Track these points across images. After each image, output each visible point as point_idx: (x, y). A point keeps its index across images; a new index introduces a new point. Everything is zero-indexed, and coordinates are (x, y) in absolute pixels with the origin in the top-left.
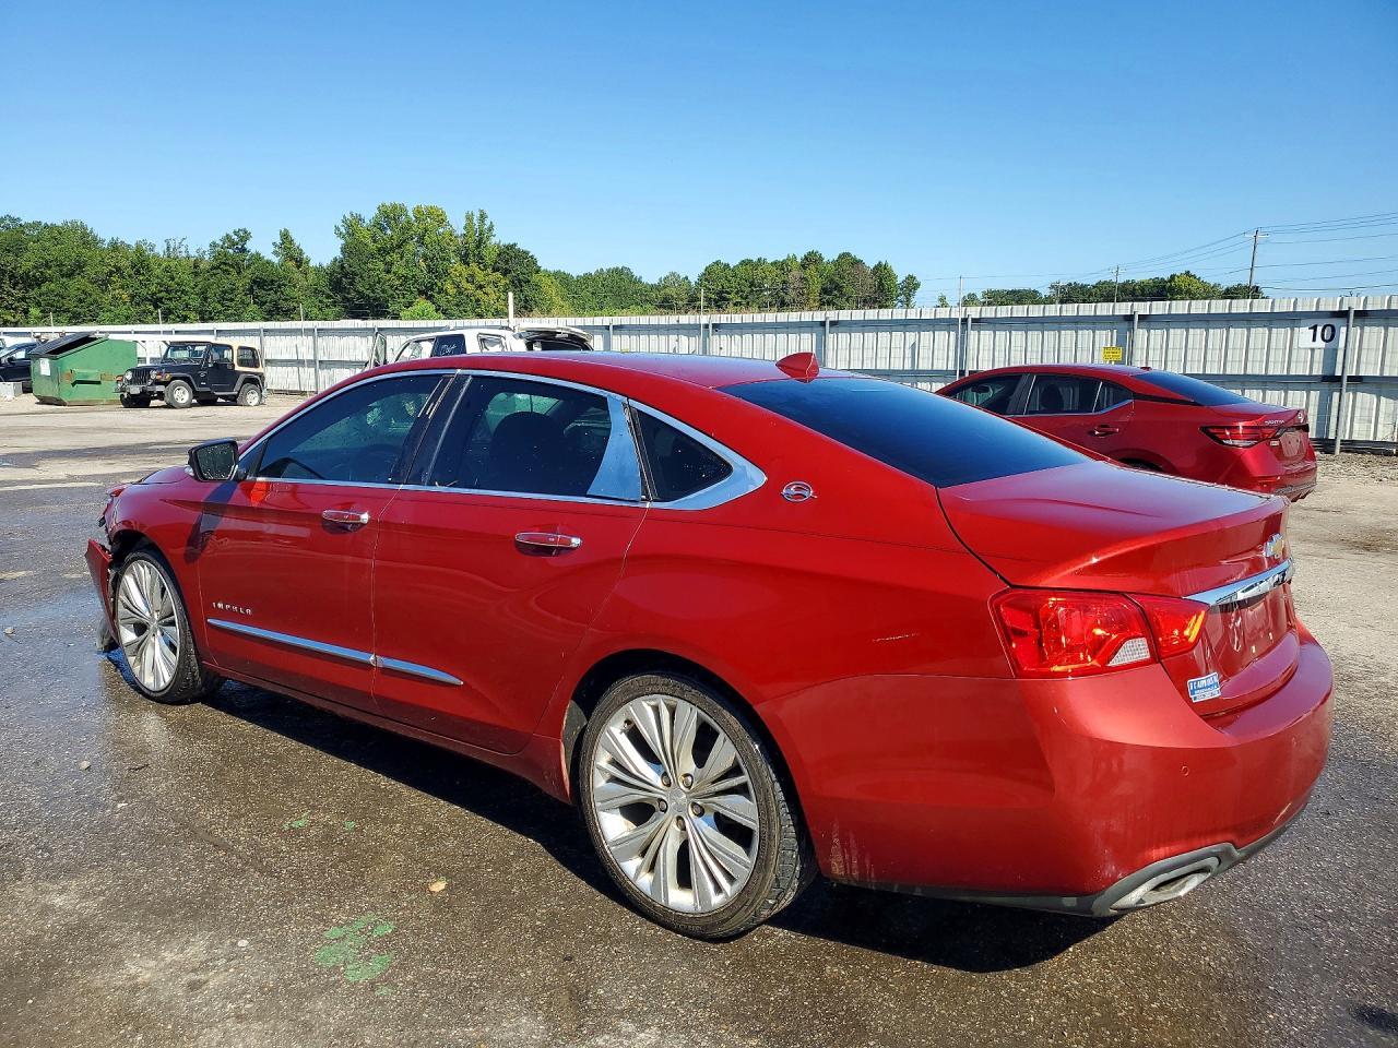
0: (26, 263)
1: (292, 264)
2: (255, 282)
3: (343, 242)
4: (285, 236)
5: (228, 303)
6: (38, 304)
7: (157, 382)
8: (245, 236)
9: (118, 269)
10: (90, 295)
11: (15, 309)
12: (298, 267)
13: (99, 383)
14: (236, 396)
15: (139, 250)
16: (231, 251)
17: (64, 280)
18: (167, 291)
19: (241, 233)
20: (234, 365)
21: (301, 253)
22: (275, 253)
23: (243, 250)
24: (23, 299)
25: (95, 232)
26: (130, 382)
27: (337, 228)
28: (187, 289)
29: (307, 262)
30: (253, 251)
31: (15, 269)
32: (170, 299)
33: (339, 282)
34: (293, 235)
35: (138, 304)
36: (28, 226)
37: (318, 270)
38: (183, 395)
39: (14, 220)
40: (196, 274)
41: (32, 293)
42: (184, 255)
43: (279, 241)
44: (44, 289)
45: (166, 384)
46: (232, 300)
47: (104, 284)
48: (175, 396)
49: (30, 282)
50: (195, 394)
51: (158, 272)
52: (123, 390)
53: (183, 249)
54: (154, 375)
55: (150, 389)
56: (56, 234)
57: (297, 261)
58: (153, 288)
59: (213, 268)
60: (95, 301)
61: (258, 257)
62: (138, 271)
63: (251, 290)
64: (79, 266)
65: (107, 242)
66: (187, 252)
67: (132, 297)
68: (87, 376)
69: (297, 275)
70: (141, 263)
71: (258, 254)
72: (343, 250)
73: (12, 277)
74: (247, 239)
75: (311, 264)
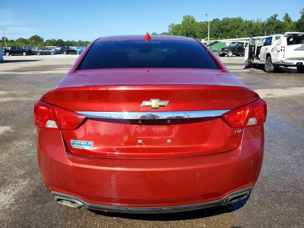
0: (228, 27)
1: (287, 22)
2: (276, 27)
3: (302, 15)
4: (287, 15)
5: (269, 33)
6: (229, 36)
7: (226, 51)
8: (276, 16)
9: (246, 27)
10: (239, 33)
11: (225, 37)
12: (289, 22)
13: (217, 51)
14: (243, 54)
15: (251, 22)
16: (272, 20)
17: (235, 30)
18: (255, 31)
19: (275, 15)
20: (244, 47)
21: (290, 19)
22: (283, 19)
23: (275, 19)
24: (226, 35)
25: (243, 19)
26: (221, 51)
27: (301, 11)
28: (260, 30)
29: (291, 21)
30: (277, 20)
31: (226, 28)
32: (256, 33)
33: (299, 25)
34: (288, 14)
35: (249, 34)
36: (230, 19)
37: (294, 23)
38: (230, 54)
39: (228, 18)
40: (263, 26)
41: (228, 33)
42: (261, 22)
43: (285, 16)
44: (231, 32)
45: (227, 51)
46: (270, 32)
47: (242, 30)
48: (229, 54)
49: (228, 31)
50: (234, 54)
51: (254, 26)
52: (219, 53)
53: (261, 21)
54: (225, 49)
55: (224, 53)
56: (235, 20)
57: (289, 21)
58: (252, 31)
59: (267, 24)
60: (240, 34)
61: (279, 21)
62: (250, 27)
63: (275, 29)
64: (238, 27)
65: (245, 21)
66: (262, 21)
67: (248, 33)
68: (215, 50)
69: (288, 25)
70: (251, 24)
71: (279, 20)
72: (301, 17)
73: (225, 30)
74: (277, 16)
75: (292, 21)
